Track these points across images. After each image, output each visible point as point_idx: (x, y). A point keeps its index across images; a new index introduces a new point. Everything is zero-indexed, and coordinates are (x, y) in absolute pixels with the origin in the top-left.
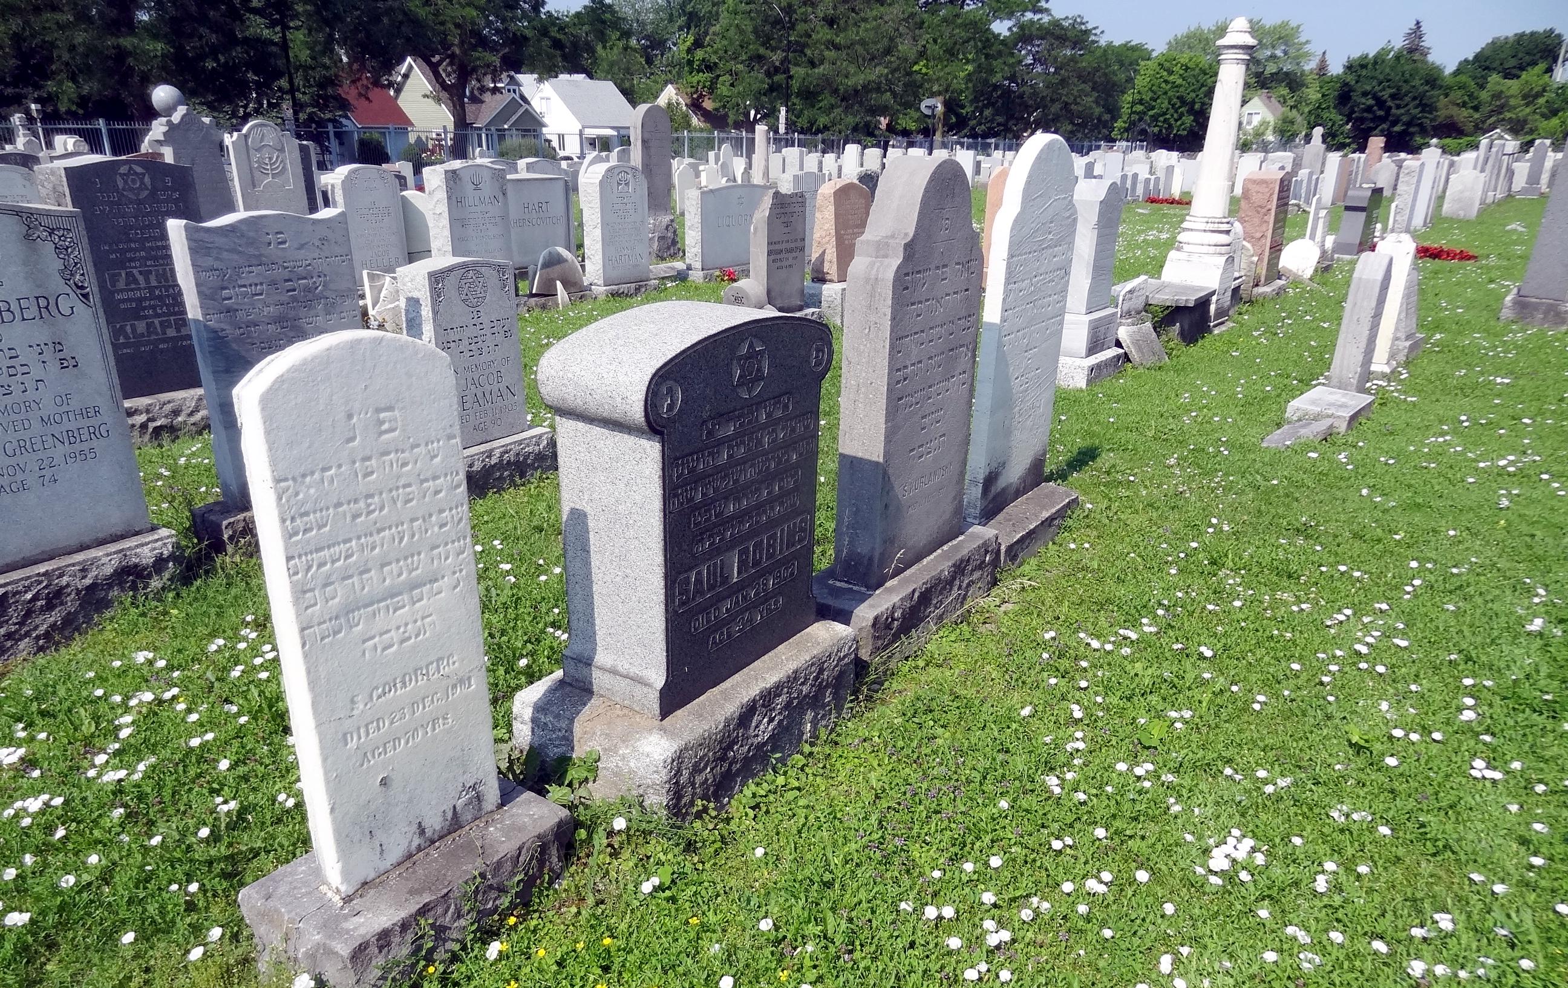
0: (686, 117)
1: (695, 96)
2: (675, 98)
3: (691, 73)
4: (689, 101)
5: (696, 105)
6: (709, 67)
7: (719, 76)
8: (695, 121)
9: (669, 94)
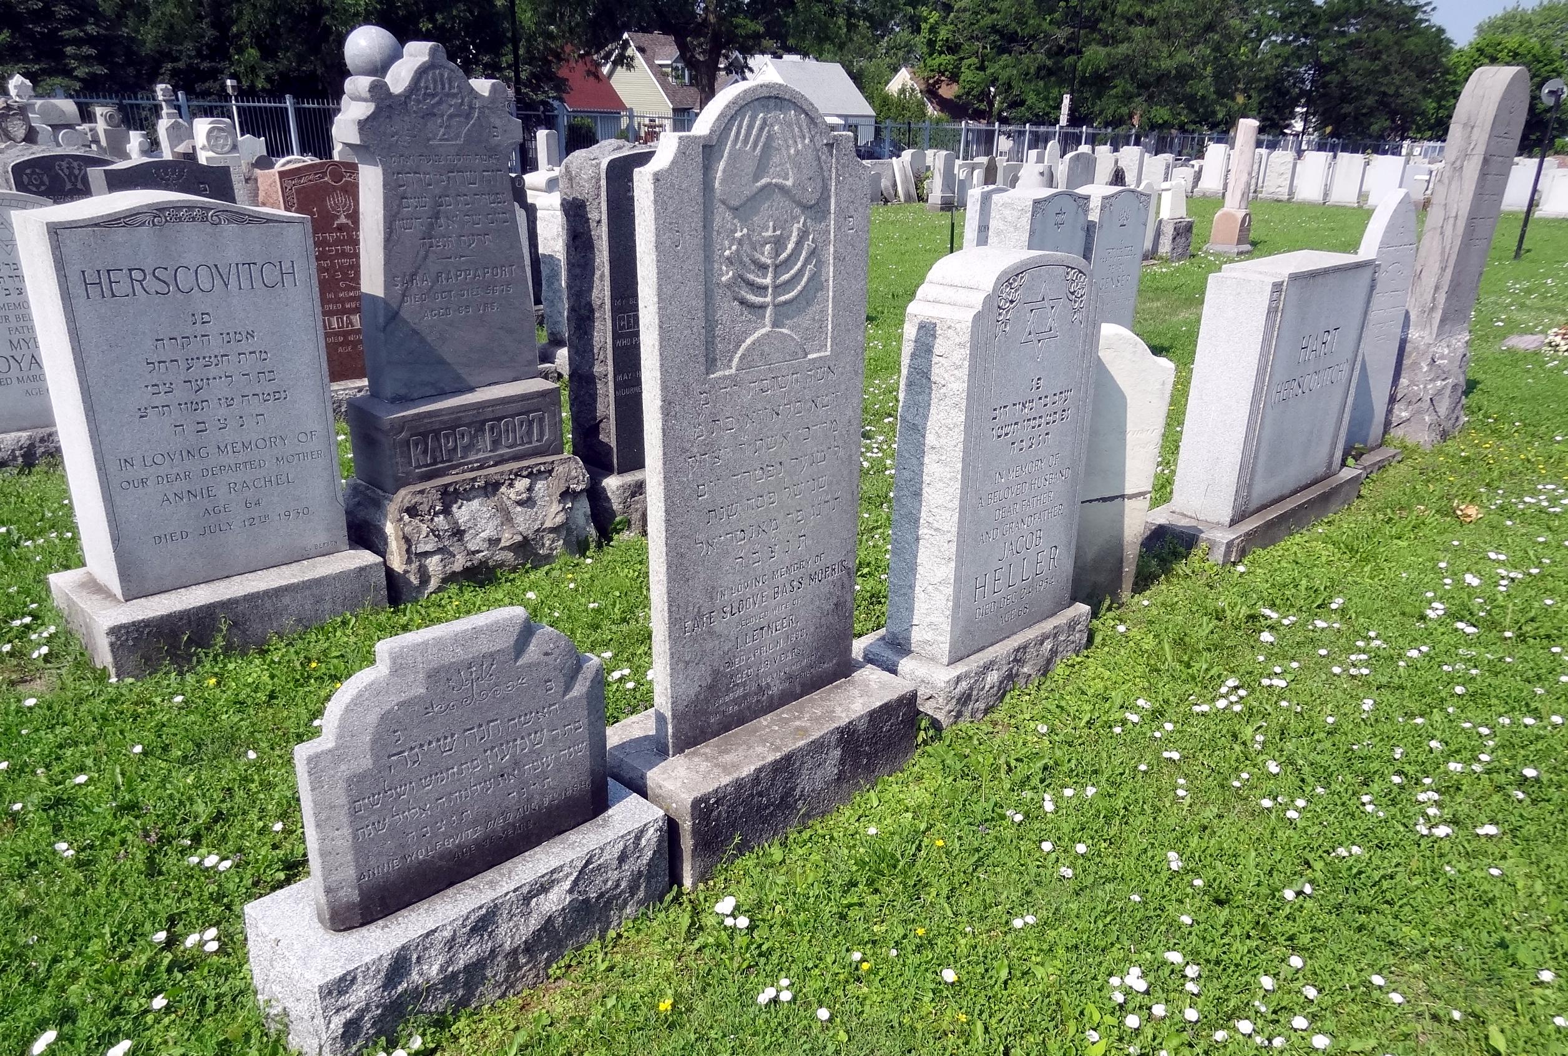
0: (921, 105)
1: (931, 81)
2: (910, 83)
3: (931, 55)
4: (923, 87)
5: (931, 92)
6: (952, 48)
7: (962, 59)
8: (931, 110)
9: (902, 81)
